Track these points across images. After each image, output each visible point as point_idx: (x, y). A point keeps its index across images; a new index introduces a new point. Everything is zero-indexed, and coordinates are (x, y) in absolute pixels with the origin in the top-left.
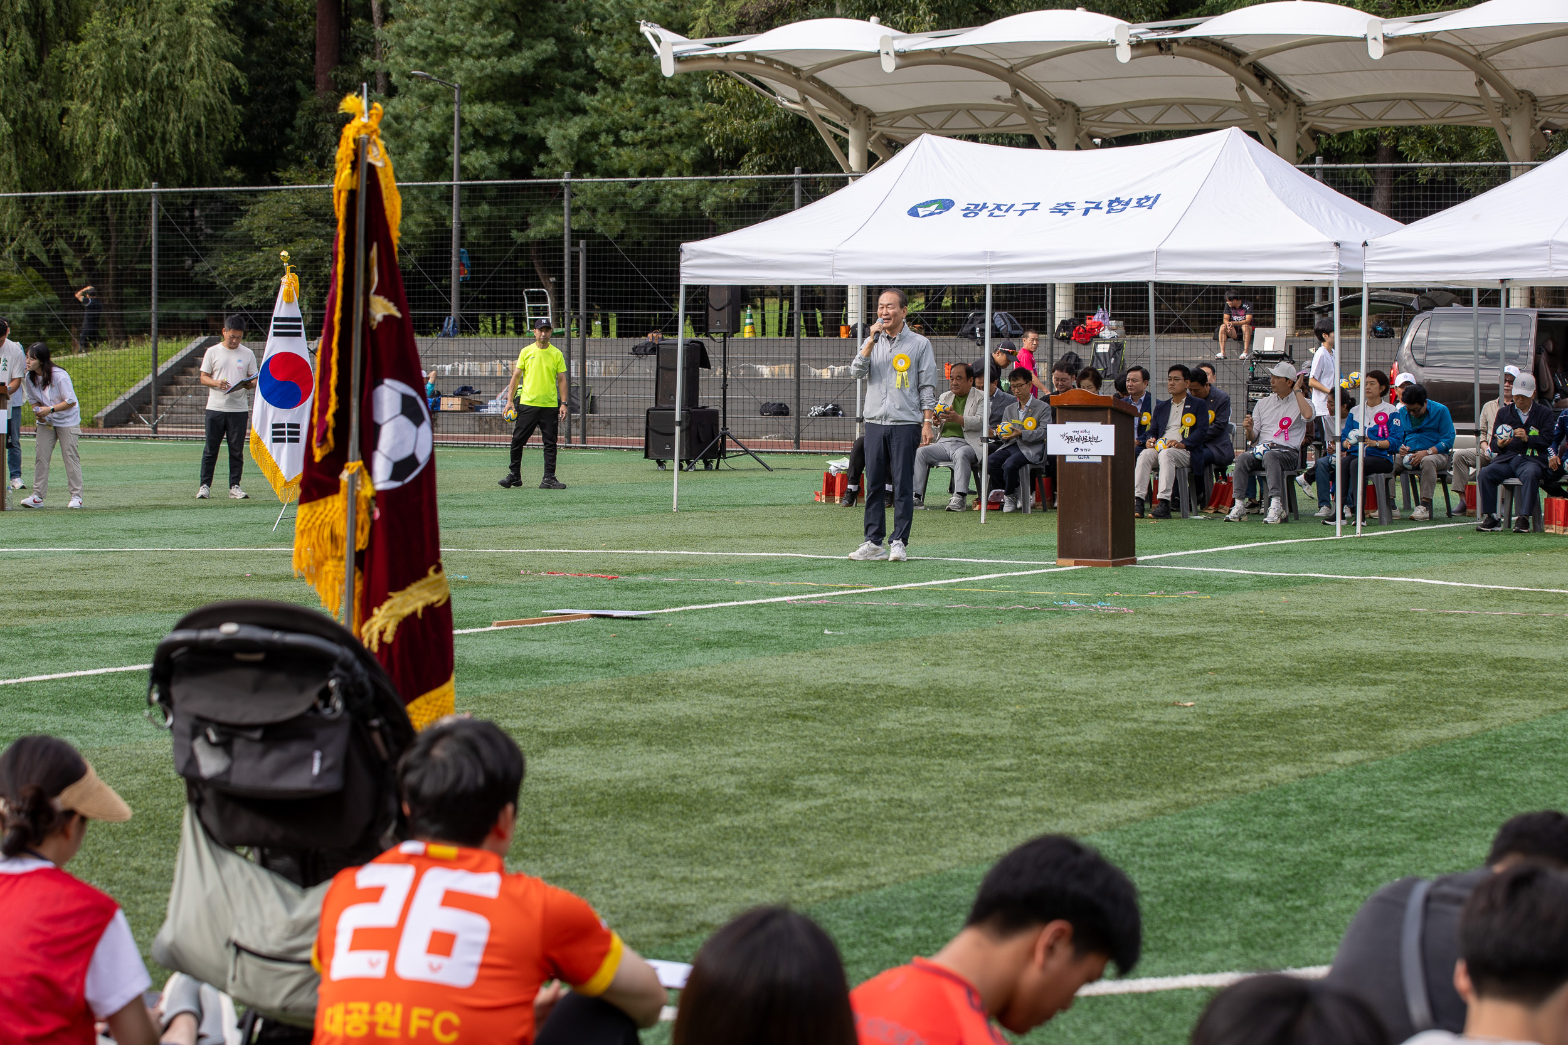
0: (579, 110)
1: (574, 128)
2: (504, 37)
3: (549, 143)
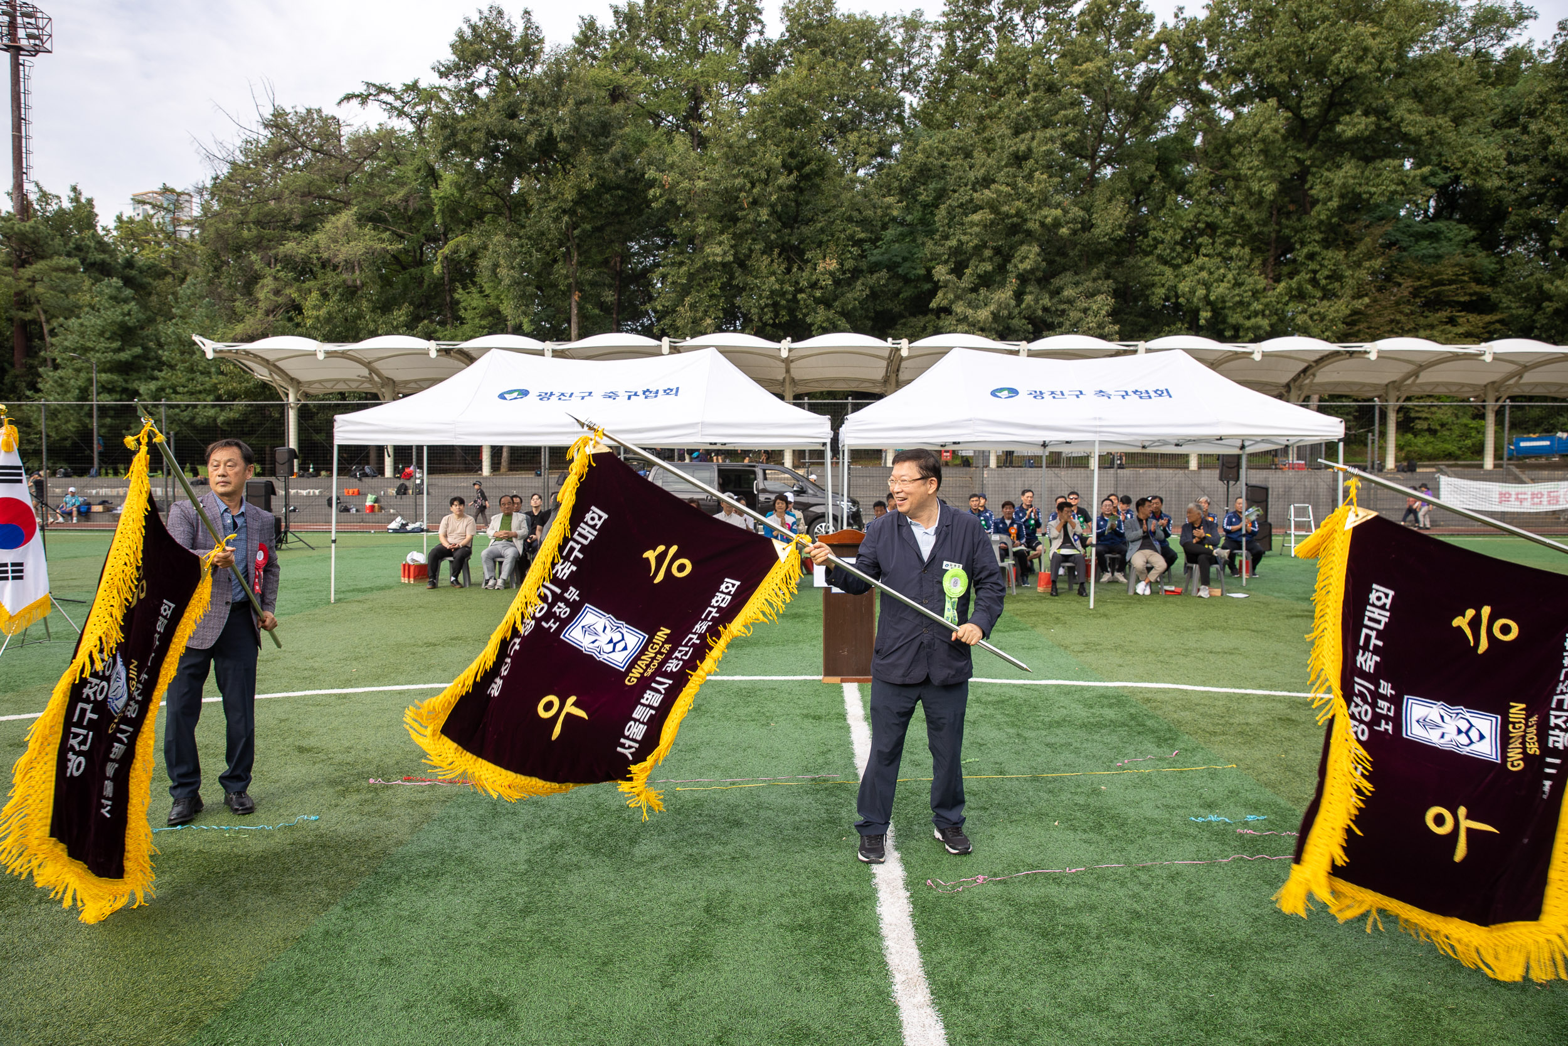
0: (157, 379)
1: (153, 386)
2: (116, 344)
3: (141, 391)
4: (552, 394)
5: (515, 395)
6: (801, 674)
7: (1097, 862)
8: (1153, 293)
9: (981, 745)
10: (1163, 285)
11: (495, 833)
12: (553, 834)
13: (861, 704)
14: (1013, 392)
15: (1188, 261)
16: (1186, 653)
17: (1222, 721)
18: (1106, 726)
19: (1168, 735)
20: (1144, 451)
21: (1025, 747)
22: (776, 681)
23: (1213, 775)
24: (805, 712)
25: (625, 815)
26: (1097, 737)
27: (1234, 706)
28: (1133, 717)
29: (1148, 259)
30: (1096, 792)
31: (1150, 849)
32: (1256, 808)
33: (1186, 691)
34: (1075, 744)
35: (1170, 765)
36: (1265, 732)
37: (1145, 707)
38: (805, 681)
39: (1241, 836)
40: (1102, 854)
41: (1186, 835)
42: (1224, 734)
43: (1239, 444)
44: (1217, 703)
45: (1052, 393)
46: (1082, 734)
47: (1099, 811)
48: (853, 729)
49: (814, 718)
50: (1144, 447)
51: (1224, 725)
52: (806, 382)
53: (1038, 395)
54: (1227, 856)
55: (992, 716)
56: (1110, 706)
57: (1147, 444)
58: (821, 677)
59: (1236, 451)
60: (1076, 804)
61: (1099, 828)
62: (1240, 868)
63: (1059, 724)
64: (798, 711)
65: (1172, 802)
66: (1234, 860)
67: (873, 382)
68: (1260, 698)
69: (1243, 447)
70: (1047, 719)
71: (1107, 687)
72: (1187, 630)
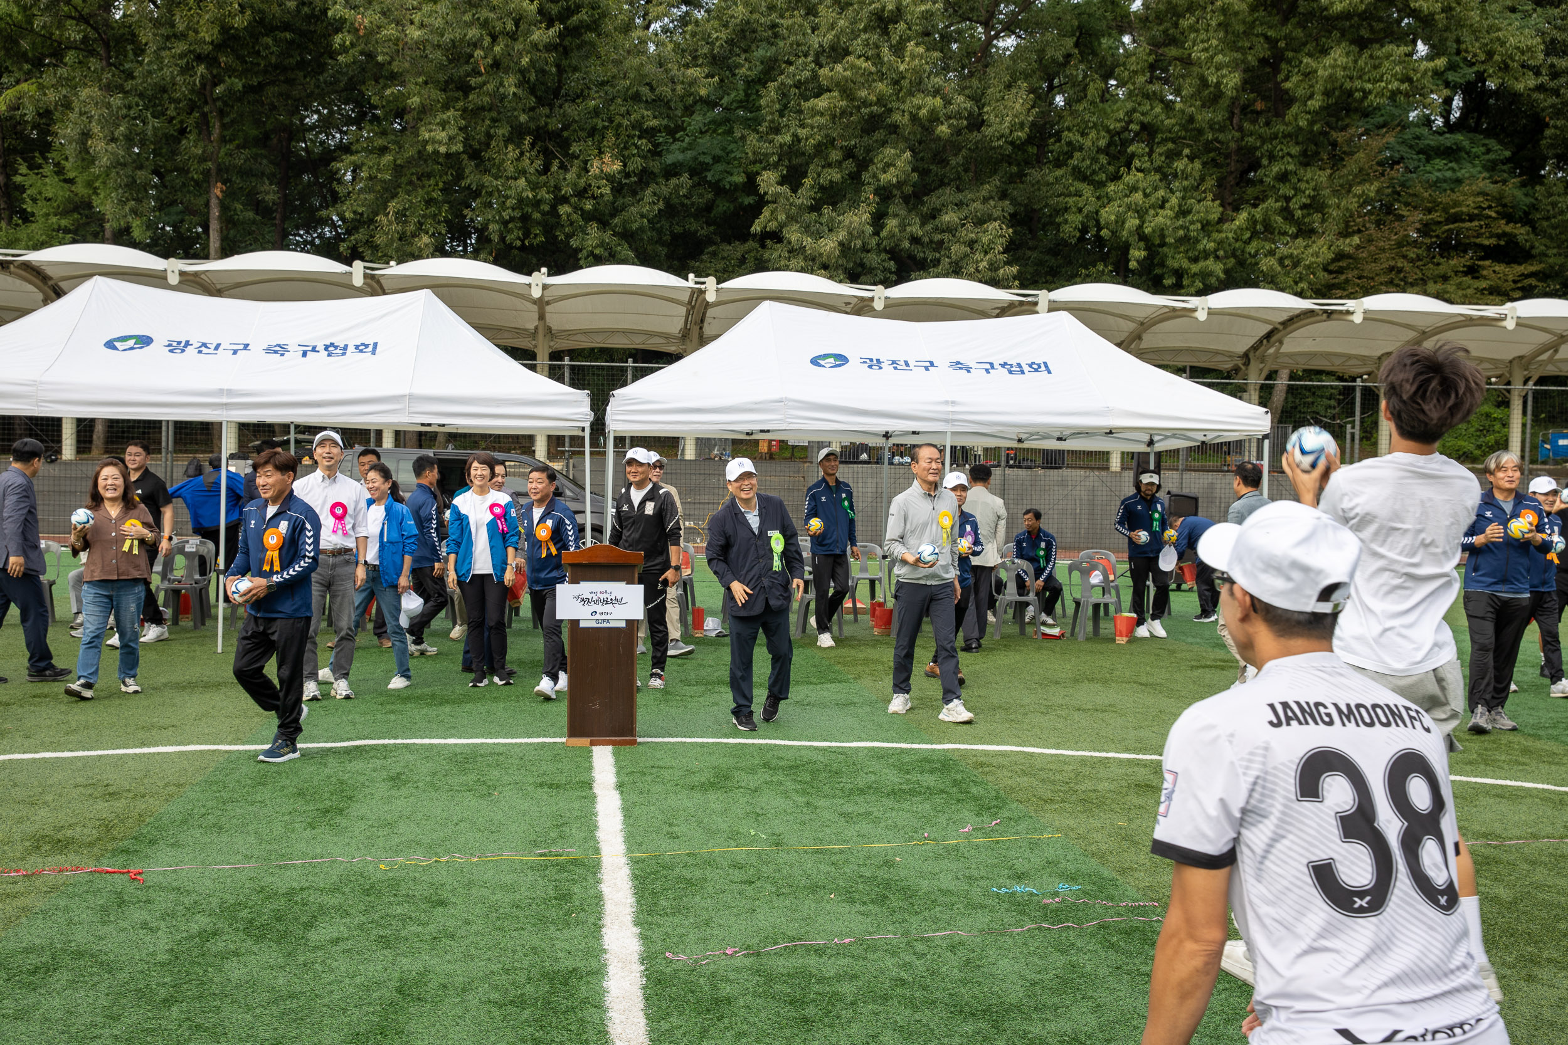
4: (187, 344)
5: (131, 343)
6: (539, 736)
7: (870, 934)
8: (1066, 221)
9: (759, 815)
10: (1080, 210)
11: (122, 924)
12: (203, 921)
13: (614, 770)
14: (841, 360)
15: (1116, 177)
16: (1047, 709)
17: (1066, 788)
18: (920, 793)
19: (994, 803)
20: (1021, 446)
21: (814, 817)
22: (505, 745)
23: (1034, 845)
24: (539, 780)
25: (298, 898)
26: (904, 806)
27: (1087, 770)
28: (955, 783)
29: (1059, 172)
30: (888, 864)
31: (936, 920)
32: (1072, 879)
33: (1032, 755)
34: (876, 813)
35: (986, 835)
36: (1113, 801)
37: (975, 772)
38: (543, 745)
39: (1046, 906)
40: (878, 926)
41: (983, 906)
42: (1063, 801)
43: (1147, 438)
44: (1066, 768)
45: (894, 362)
46: (889, 802)
47: (887, 884)
48: (599, 799)
49: (550, 786)
50: (1020, 441)
51: (1065, 792)
52: (569, 334)
53: (875, 364)
54: (1022, 926)
55: (780, 783)
56: (932, 771)
57: (1024, 436)
58: (564, 740)
59: (1143, 448)
60: (861, 876)
61: (882, 900)
62: (1033, 937)
63: (861, 791)
64: (532, 780)
65: (976, 874)
66: (1028, 930)
67: (666, 336)
68: (1120, 762)
69: (1151, 443)
70: (847, 786)
71: (934, 750)
72: (1057, 683)
